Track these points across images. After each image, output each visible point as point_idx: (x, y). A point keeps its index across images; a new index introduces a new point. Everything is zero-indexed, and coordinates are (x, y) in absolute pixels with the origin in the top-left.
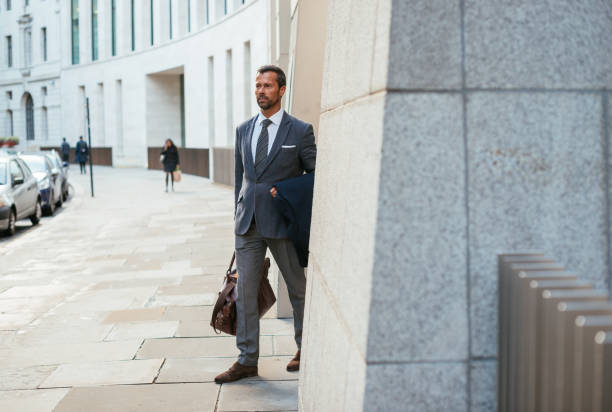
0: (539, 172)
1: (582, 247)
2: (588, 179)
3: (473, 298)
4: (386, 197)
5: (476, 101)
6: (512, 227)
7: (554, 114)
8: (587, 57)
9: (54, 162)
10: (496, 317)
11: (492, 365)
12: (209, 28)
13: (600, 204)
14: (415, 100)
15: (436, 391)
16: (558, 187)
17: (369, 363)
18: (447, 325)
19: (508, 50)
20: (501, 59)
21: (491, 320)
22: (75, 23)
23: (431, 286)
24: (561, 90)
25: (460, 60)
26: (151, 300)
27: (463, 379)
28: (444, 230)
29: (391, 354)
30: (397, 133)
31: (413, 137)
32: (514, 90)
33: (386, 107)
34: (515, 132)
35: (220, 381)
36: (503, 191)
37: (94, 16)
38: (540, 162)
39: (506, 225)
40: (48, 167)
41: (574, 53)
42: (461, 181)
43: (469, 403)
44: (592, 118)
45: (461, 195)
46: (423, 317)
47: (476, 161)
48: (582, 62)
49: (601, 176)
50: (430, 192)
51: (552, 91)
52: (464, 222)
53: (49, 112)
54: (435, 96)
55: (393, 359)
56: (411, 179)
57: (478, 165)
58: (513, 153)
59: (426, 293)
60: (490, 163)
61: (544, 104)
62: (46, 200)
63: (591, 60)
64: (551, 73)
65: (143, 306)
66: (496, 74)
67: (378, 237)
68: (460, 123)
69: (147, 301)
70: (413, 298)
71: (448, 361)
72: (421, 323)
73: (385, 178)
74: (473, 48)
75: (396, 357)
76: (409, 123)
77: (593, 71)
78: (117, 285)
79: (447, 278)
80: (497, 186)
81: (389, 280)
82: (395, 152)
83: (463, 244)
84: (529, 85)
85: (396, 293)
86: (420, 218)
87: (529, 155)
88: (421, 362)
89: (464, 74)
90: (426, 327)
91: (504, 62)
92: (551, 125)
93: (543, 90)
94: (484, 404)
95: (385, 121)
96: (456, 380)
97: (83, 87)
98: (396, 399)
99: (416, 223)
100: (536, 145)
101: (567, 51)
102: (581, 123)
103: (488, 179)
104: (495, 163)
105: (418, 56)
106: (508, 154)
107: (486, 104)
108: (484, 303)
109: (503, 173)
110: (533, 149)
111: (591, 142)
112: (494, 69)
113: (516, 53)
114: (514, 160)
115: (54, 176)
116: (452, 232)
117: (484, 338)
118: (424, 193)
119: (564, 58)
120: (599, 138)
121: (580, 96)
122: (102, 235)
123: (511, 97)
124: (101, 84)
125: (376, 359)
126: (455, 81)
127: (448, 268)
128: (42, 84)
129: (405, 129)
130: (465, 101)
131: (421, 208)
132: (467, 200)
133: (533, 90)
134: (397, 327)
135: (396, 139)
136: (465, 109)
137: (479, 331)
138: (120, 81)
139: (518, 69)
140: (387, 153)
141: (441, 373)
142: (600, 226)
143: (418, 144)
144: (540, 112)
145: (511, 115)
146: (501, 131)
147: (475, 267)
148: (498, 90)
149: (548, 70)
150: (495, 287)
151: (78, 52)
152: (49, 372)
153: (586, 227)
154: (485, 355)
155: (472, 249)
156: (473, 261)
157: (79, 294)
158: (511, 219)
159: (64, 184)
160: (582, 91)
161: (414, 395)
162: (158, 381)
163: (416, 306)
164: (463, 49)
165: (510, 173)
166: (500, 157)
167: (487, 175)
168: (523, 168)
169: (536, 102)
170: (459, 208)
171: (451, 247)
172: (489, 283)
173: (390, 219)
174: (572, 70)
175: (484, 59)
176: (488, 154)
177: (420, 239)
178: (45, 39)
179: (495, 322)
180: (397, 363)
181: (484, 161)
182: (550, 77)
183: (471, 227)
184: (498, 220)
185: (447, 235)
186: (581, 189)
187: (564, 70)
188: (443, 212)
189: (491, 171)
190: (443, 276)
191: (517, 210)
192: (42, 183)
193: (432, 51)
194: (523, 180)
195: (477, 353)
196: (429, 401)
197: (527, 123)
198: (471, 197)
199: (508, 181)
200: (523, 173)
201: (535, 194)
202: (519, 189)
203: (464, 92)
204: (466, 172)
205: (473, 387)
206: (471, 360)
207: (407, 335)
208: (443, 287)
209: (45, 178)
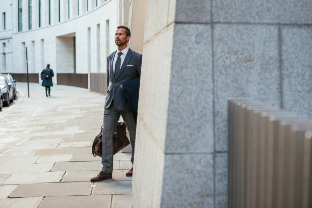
0: (248, 63)
1: (269, 99)
2: (272, 66)
3: (216, 123)
4: (174, 74)
5: (218, 28)
6: (235, 89)
7: (255, 35)
8: (271, 8)
9: (9, 80)
10: (227, 132)
11: (225, 155)
12: (88, 13)
13: (277, 78)
14: (188, 27)
15: (198, 168)
16: (257, 70)
17: (166, 154)
18: (204, 135)
19: (233, 4)
20: (230, 8)
21: (225, 133)
22: (20, 10)
23: (196, 117)
24: (259, 24)
25: (210, 8)
26: (59, 144)
27: (212, 162)
28: (202, 90)
29: (176, 150)
30: (179, 43)
31: (188, 45)
32: (236, 23)
33: (174, 31)
34: (236, 43)
35: (93, 181)
36: (231, 71)
37: (30, 7)
38: (248, 58)
39: (232, 88)
40: (6, 82)
41: (265, 6)
42: (211, 66)
43: (214, 173)
44: (273, 37)
45: (211, 73)
46: (192, 132)
47: (217, 57)
48: (268, 10)
49: (278, 65)
50: (196, 71)
51: (254, 24)
52: (212, 86)
53: (6, 55)
54: (198, 26)
55: (178, 152)
56: (186, 65)
57: (218, 59)
58: (236, 53)
59: (194, 120)
60: (224, 57)
61: (250, 30)
62: (5, 98)
63: (273, 9)
64: (254, 15)
65: (54, 147)
66: (227, 15)
67: (170, 93)
68: (210, 39)
69: (57, 144)
70: (187, 122)
71: (205, 153)
72: (191, 135)
73: (174, 64)
74: (216, 3)
75: (179, 151)
76: (186, 38)
77: (274, 14)
78: (41, 138)
79: (204, 113)
80: (228, 69)
81: (175, 114)
82: (179, 52)
83: (211, 96)
84: (243, 21)
85: (179, 120)
86: (191, 84)
87: (243, 54)
88: (191, 153)
89: (212, 15)
90: (194, 137)
91: (231, 10)
92: (254, 40)
93: (250, 23)
94: (222, 174)
95: (174, 37)
96: (208, 162)
97: (24, 43)
98: (179, 171)
99: (189, 86)
100: (247, 49)
101: (261, 5)
102: (268, 39)
103: (223, 66)
104: (227, 58)
105: (190, 6)
106: (233, 53)
107: (223, 30)
108: (221, 125)
109: (231, 62)
110: (245, 52)
111: (273, 48)
112: (226, 13)
113: (237, 5)
114: (236, 56)
115: (9, 87)
116: (206, 91)
117: (221, 142)
118: (193, 72)
119: (260, 8)
120: (277, 46)
121: (268, 27)
122: (34, 115)
123: (234, 26)
124: (33, 42)
125: (169, 152)
126: (207, 18)
127: (204, 108)
128: (3, 41)
129: (184, 41)
130: (213, 28)
131: (191, 79)
132: (213, 75)
133: (245, 23)
134: (179, 136)
135: (179, 46)
136: (212, 32)
137: (219, 139)
138: (43, 40)
139: (238, 13)
140: (174, 53)
141: (201, 159)
142: (277, 89)
143: (190, 48)
144: (248, 34)
145: (234, 35)
146: (230, 43)
147: (217, 108)
148: (228, 23)
149: (252, 14)
150: (227, 117)
151: (22, 26)
152: (8, 177)
153: (271, 89)
154: (222, 150)
155: (216, 99)
156: (216, 105)
157: (22, 142)
158: (234, 85)
159: (14, 91)
160: (268, 24)
161: (187, 170)
162: (62, 181)
163: (189, 127)
164: (212, 3)
165: (234, 63)
166: (229, 55)
167: (223, 63)
168: (240, 60)
169: (247, 29)
170: (209, 79)
171: (205, 98)
172: (224, 116)
173: (176, 84)
174: (264, 14)
175: (221, 8)
176: (224, 53)
177: (190, 94)
178: (5, 19)
179: (227, 135)
180: (179, 154)
181: (222, 57)
182: (253, 17)
183: (215, 88)
184: (228, 85)
185: (203, 92)
186: (268, 71)
187: (260, 14)
188: (202, 81)
189: (224, 62)
190: (202, 112)
191: (237, 81)
192: (3, 90)
193: (197, 4)
194: (240, 66)
195: (218, 149)
196: (195, 172)
197: (242, 39)
198: (215, 74)
199: (233, 66)
200: (240, 63)
201: (246, 73)
202: (238, 70)
203: (212, 24)
204: (213, 62)
205: (216, 166)
206: (215, 153)
207: (184, 140)
208: (202, 117)
209: (5, 88)
